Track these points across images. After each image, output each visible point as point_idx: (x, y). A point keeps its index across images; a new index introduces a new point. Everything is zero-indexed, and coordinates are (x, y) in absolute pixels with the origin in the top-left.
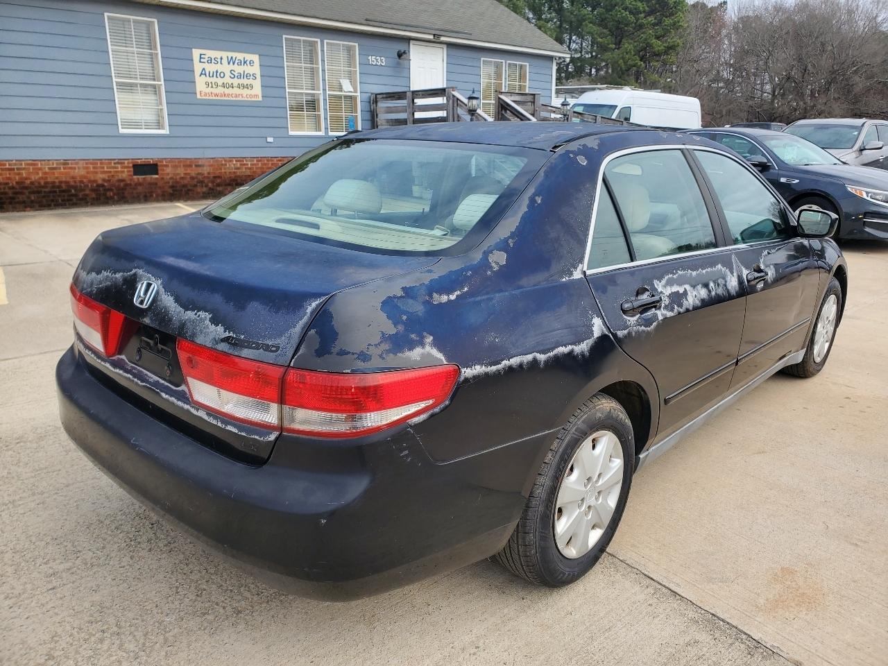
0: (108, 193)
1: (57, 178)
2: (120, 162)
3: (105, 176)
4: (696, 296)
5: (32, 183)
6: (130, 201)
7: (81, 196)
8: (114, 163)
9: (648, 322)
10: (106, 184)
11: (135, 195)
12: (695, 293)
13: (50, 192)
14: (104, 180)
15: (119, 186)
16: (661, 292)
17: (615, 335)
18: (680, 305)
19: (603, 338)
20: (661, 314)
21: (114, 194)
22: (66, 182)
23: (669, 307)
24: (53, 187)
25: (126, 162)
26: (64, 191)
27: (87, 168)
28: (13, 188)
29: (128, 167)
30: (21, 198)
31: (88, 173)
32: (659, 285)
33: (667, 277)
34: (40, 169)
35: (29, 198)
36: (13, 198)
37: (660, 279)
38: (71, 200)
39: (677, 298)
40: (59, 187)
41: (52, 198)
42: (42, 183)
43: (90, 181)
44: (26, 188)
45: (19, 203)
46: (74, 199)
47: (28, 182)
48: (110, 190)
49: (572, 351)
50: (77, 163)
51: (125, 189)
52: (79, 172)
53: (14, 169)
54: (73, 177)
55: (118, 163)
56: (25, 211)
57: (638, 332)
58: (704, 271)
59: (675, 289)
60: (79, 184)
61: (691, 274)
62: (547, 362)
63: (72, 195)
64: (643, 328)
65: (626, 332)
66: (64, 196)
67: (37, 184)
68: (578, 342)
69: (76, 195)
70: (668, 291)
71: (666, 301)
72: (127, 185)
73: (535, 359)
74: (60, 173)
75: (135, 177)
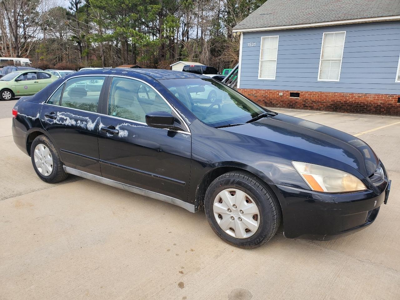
0: (382, 109)
1: (360, 101)
2: (392, 96)
3: (382, 102)
4: (70, 122)
5: (349, 102)
6: (392, 114)
7: (368, 109)
8: (389, 96)
9: (50, 121)
10: (381, 105)
11: (396, 111)
12: (70, 121)
13: (356, 106)
14: (381, 103)
15: (388, 107)
16: (58, 116)
17: (41, 120)
18: (63, 122)
19: (38, 119)
20: (55, 121)
21: (384, 110)
22: (363, 103)
23: (59, 121)
24: (358, 104)
25: (395, 96)
26: (361, 106)
27: (375, 97)
28: (342, 103)
29: (395, 98)
30: (344, 107)
31: (374, 100)
32: (58, 114)
33: (62, 113)
34: (354, 97)
35: (347, 108)
36: (341, 107)
37: (60, 112)
38: (364, 110)
39: (62, 119)
40: (360, 104)
41: (356, 109)
42: (354, 102)
43: (374, 103)
44: (347, 104)
45: (343, 109)
46: (365, 110)
47: (348, 101)
48: (383, 108)
49: (32, 118)
50: (370, 95)
51: (391, 108)
52: (370, 99)
53: (344, 96)
54: (367, 101)
55: (391, 96)
56: (344, 113)
57: (47, 122)
58: (78, 117)
59: (63, 117)
60: (369, 104)
61: (72, 115)
62: (27, 118)
63: (364, 108)
64: (48, 122)
65: (44, 120)
66: (361, 108)
67: (351, 102)
68: (33, 117)
69: (366, 109)
70: (61, 116)
71: (58, 118)
72: (392, 107)
73: (26, 116)
74: (362, 99)
75: (398, 103)
